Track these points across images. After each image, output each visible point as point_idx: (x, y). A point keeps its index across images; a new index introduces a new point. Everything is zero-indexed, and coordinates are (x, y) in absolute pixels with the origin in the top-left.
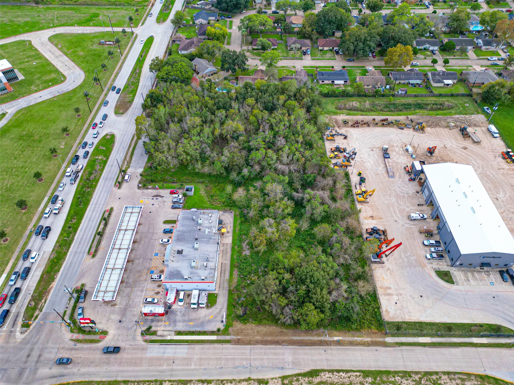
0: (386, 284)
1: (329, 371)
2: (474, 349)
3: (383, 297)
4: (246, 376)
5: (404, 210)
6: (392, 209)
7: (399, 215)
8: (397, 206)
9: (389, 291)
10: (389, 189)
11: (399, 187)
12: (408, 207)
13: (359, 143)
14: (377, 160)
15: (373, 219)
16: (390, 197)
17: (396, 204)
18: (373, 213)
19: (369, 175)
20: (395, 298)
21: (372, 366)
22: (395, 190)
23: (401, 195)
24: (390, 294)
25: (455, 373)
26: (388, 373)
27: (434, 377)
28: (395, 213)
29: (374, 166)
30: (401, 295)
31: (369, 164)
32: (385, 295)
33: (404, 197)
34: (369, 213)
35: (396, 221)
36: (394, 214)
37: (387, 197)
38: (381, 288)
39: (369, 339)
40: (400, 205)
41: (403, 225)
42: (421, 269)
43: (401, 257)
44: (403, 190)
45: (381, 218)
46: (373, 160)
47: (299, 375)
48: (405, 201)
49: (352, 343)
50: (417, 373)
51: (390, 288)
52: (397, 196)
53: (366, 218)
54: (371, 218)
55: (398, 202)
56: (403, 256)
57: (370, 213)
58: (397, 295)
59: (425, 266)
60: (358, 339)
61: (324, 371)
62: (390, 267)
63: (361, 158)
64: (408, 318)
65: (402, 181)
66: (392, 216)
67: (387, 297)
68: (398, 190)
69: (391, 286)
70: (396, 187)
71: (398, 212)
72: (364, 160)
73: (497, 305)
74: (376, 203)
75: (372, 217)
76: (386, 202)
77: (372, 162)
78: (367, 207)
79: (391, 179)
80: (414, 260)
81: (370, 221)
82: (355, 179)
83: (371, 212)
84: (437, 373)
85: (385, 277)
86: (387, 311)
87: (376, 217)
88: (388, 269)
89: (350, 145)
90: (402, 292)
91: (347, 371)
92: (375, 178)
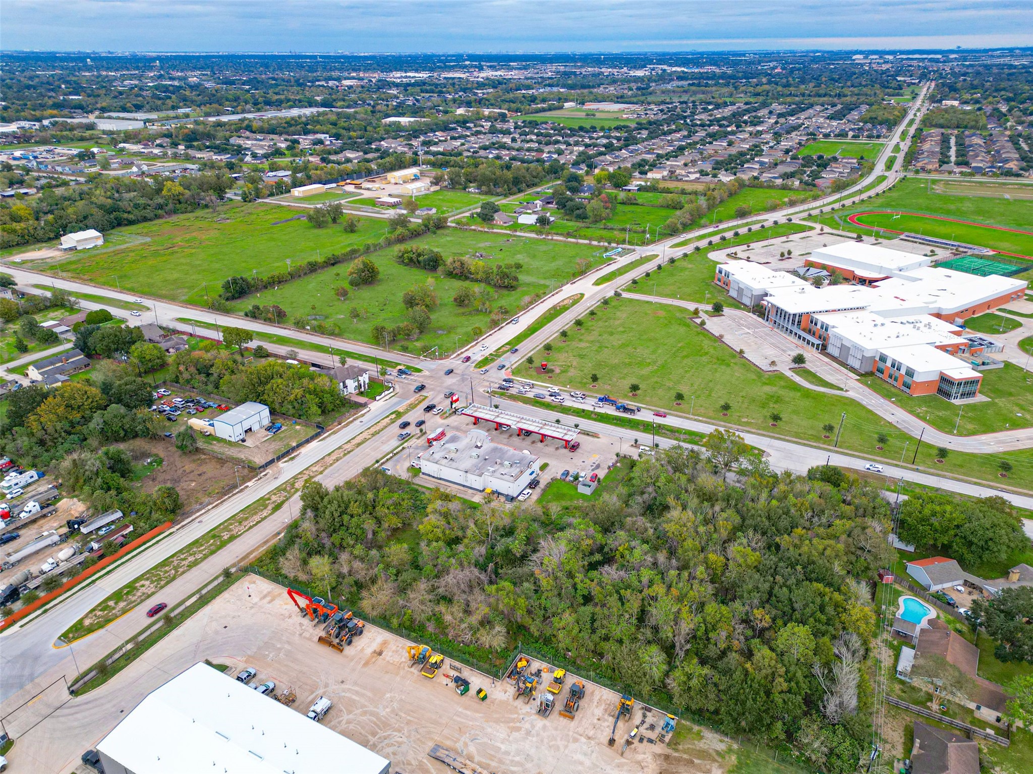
0: (277, 602)
1: (266, 517)
2: (127, 638)
3: (269, 590)
4: (324, 473)
5: (349, 712)
6: (369, 694)
7: (348, 695)
8: (366, 706)
9: (268, 599)
10: (409, 723)
11: (400, 744)
12: (349, 722)
13: (581, 763)
14: (501, 761)
15: (375, 652)
16: (393, 711)
17: (371, 708)
18: (384, 659)
19: (468, 713)
20: (255, 599)
21: (231, 547)
22: (400, 731)
23: (381, 734)
24: (265, 597)
25: (142, 601)
26: (213, 552)
27: (162, 583)
28: (357, 693)
29: (485, 740)
30: (252, 608)
31: (502, 736)
32: (269, 593)
33: (374, 734)
34: (390, 654)
35: (342, 682)
36: (357, 688)
37: (395, 705)
38: (280, 595)
39: (252, 556)
40: (365, 713)
41: (326, 686)
42: (249, 653)
43: (289, 643)
44: (389, 745)
45: (366, 664)
46: (507, 753)
47: (287, 499)
48: (363, 728)
49: (266, 542)
50: (183, 573)
51: (269, 602)
52: (386, 725)
53: (385, 643)
54: (378, 650)
55: (373, 714)
56: (286, 646)
57: (388, 655)
58: (256, 604)
59: (246, 662)
60: (262, 549)
61: (270, 514)
62: (290, 620)
63: (528, 733)
64: (226, 595)
65: (409, 764)
66: (355, 683)
67: (265, 592)
68: (397, 737)
69: (270, 605)
70: (404, 739)
71: (354, 697)
72: (516, 735)
73: (114, 706)
74: (398, 679)
75: (380, 654)
76: (388, 695)
77: (503, 747)
78: (403, 660)
79: (431, 744)
80: (268, 655)
81: (375, 646)
82: (477, 680)
83: (388, 658)
84: (162, 587)
85: (285, 607)
86: (254, 582)
87: (374, 660)
88: (290, 617)
89: (583, 740)
90: (253, 611)
91: (251, 527)
92: (455, 717)
